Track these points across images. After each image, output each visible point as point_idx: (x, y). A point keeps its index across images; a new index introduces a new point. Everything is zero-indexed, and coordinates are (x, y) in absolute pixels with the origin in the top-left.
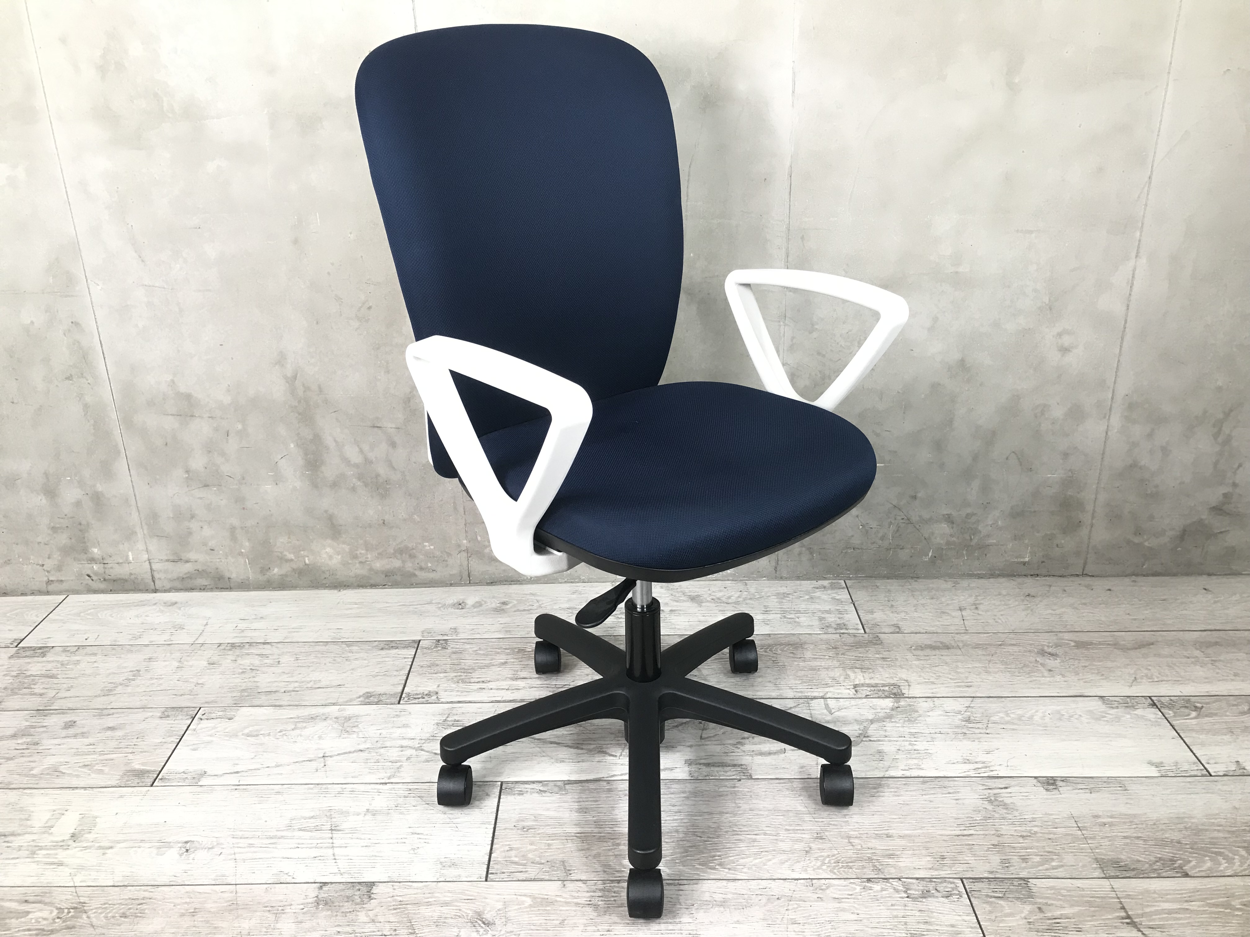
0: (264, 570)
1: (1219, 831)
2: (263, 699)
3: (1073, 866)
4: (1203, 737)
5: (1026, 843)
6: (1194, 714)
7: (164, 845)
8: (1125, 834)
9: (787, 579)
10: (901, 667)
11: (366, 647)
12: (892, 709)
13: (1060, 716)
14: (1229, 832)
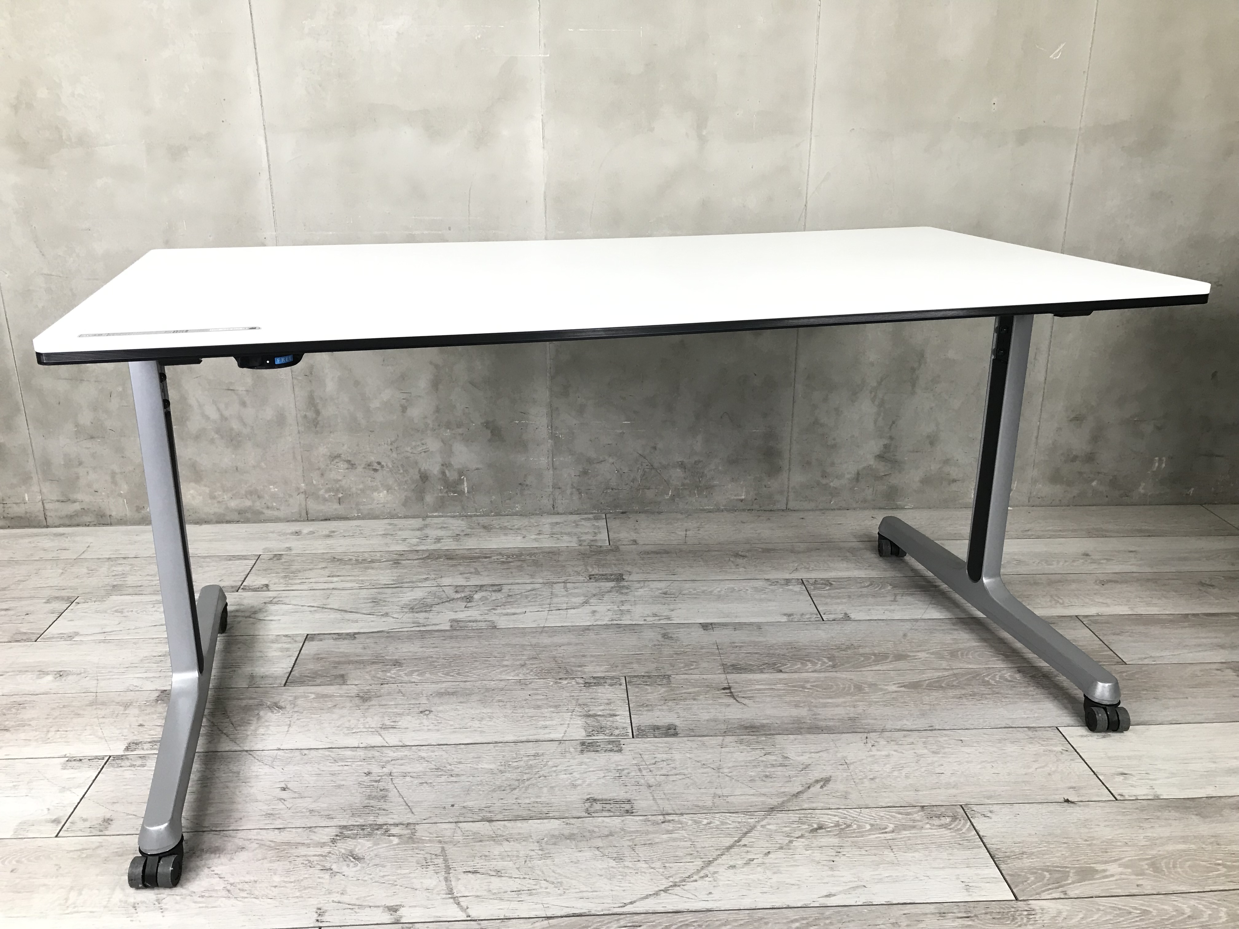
0: (139, 509)
1: (814, 649)
2: (130, 590)
3: (705, 668)
4: (828, 600)
6: (828, 588)
7: (43, 673)
8: (749, 652)
9: (561, 514)
10: (628, 564)
11: (218, 559)
12: (612, 588)
13: (733, 590)
14: (821, 650)
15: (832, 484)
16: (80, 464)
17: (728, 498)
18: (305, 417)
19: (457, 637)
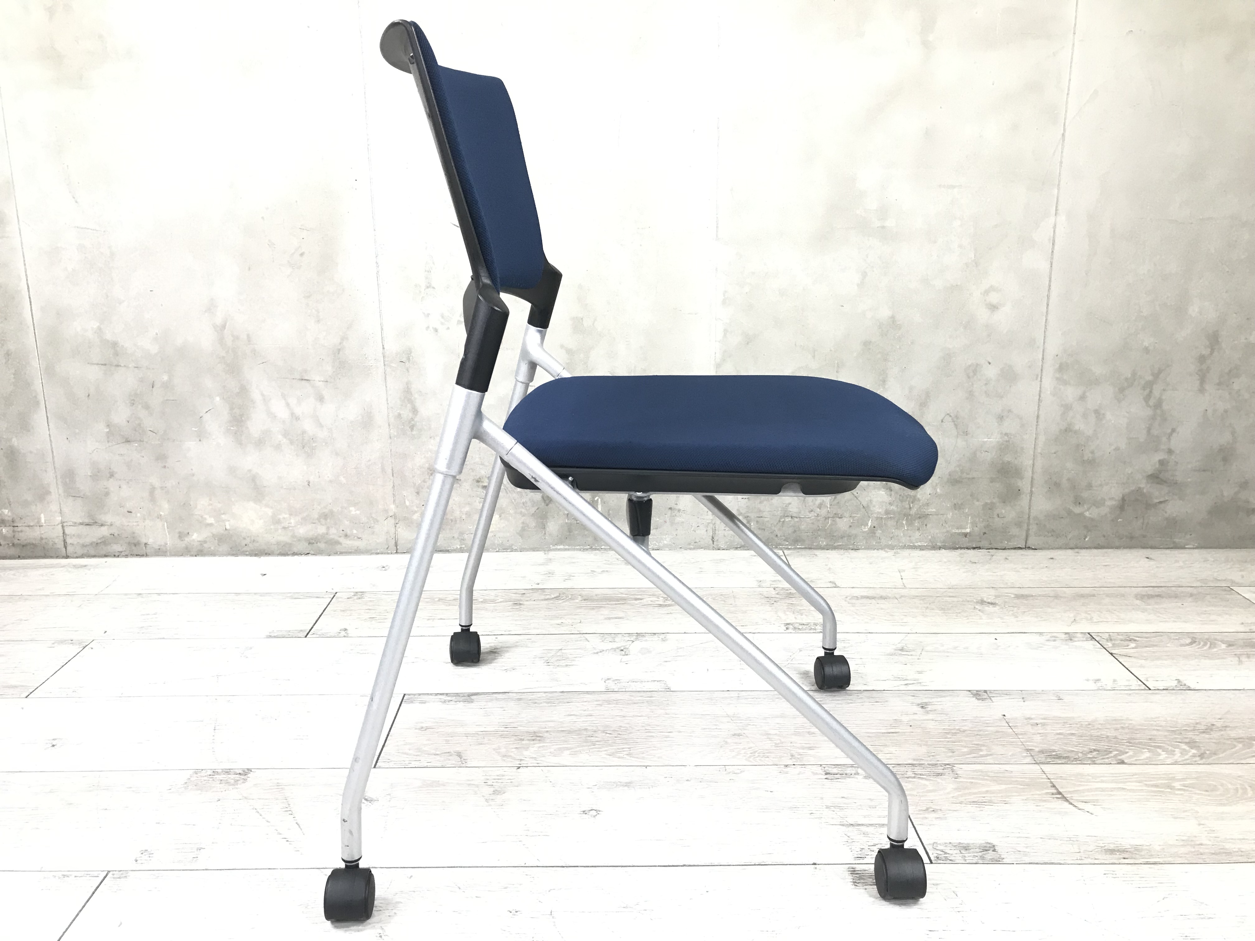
0: (182, 535)
1: (1158, 730)
3: (1002, 755)
4: (1142, 662)
5: (954, 738)
6: (1133, 645)
8: (1058, 732)
9: (724, 549)
11: (279, 597)
14: (1168, 731)
15: (1087, 514)
16: (112, 475)
17: (947, 532)
18: (400, 415)
19: (617, 702)
